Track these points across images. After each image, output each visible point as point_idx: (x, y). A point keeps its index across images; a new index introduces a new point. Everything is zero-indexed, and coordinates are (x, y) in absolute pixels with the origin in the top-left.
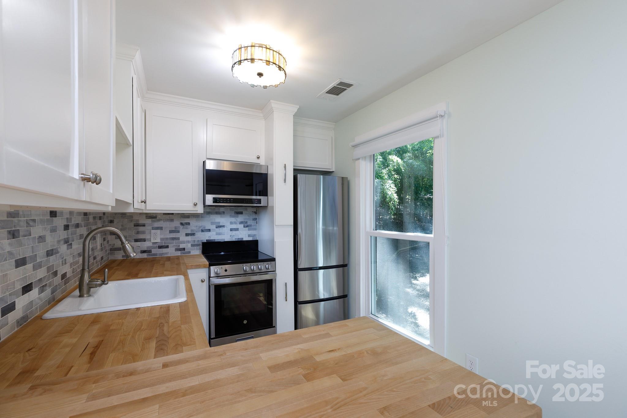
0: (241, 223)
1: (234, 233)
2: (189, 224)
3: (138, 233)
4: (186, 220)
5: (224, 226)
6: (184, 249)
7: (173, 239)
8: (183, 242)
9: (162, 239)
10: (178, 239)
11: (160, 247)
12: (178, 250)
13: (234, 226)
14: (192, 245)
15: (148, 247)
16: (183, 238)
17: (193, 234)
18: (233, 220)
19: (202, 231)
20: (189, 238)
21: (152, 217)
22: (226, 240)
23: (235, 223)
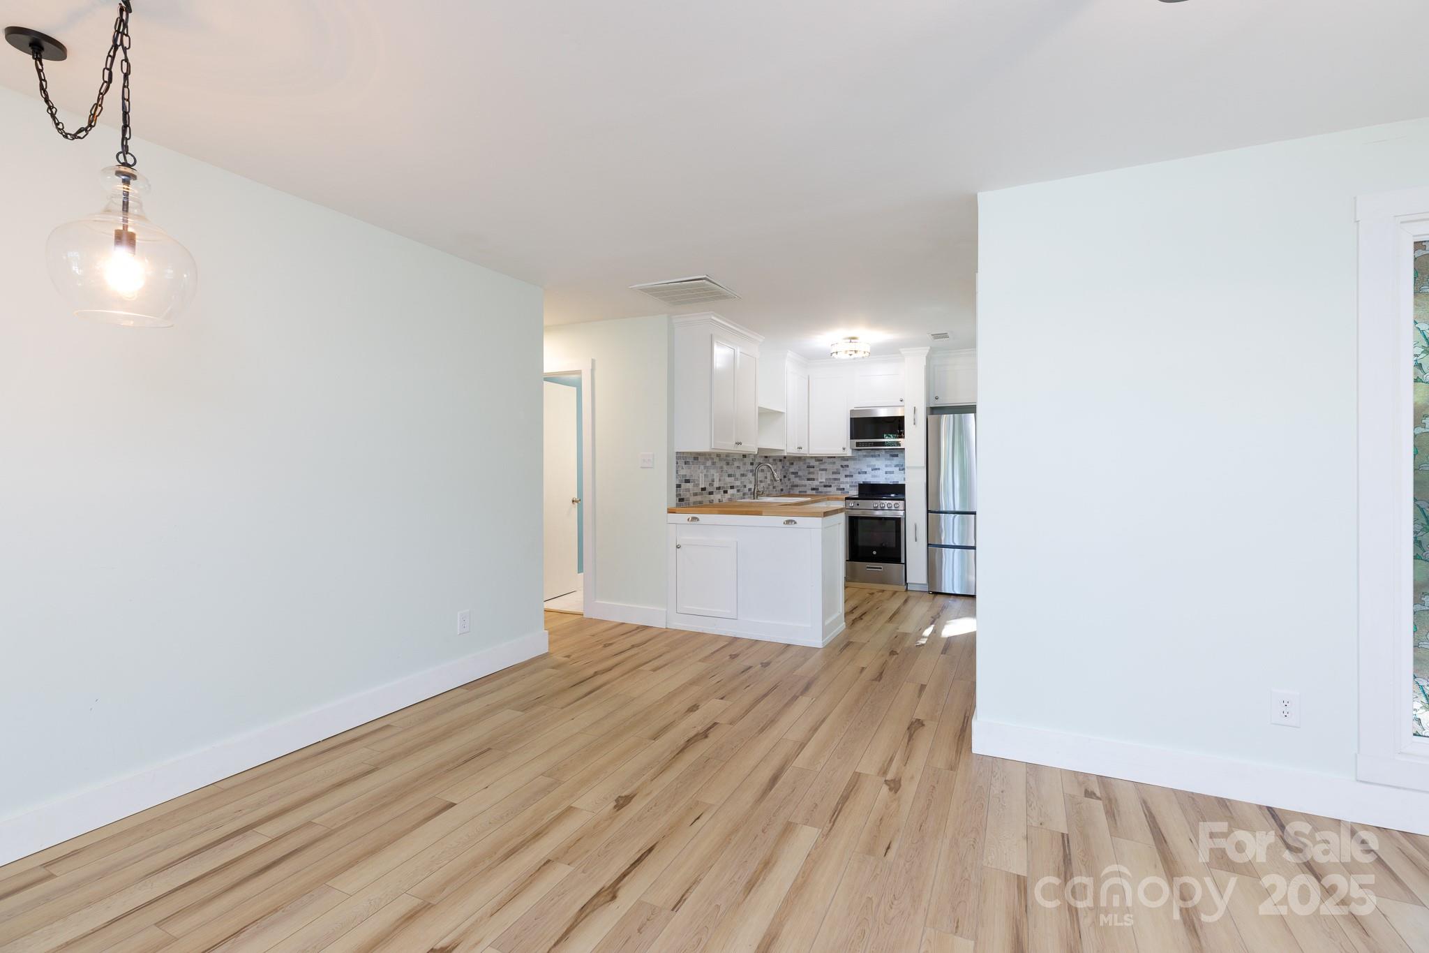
0: (896, 466)
1: (889, 476)
2: (848, 466)
3: (809, 473)
4: (845, 463)
5: (879, 469)
6: (844, 489)
7: (835, 479)
8: (843, 483)
9: (826, 479)
10: (839, 479)
11: (825, 486)
12: (838, 489)
13: (889, 469)
14: (850, 486)
15: (816, 486)
16: (843, 479)
17: (852, 476)
18: (888, 462)
19: (859, 473)
20: (848, 479)
21: (819, 459)
22: (881, 483)
23: (890, 466)
